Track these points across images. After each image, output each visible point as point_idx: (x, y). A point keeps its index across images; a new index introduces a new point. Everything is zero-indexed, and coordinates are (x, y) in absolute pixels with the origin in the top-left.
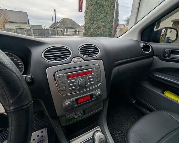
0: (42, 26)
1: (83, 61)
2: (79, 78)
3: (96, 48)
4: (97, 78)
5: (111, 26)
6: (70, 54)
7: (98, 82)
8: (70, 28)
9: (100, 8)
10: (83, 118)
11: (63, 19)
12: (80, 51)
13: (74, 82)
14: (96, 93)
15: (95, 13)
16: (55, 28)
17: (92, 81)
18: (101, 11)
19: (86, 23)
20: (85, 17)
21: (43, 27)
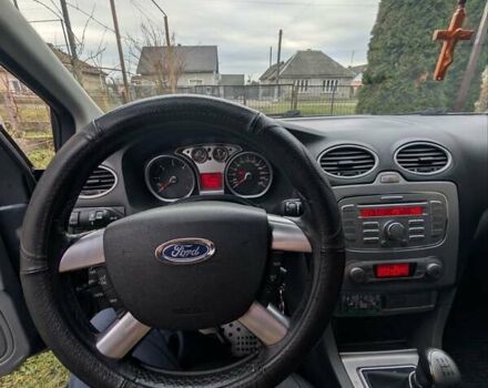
0: (243, 76)
1: (402, 181)
2: (388, 219)
3: (438, 150)
4: (437, 227)
5: (461, 64)
6: (374, 163)
7: (435, 238)
8: (314, 76)
9: (429, 10)
10: (379, 314)
11: (299, 53)
12: (398, 158)
13: (375, 226)
14: (427, 264)
15: (407, 30)
16: (274, 79)
17: (421, 232)
18: (430, 21)
19: (370, 60)
20: (370, 45)
21: (246, 79)
